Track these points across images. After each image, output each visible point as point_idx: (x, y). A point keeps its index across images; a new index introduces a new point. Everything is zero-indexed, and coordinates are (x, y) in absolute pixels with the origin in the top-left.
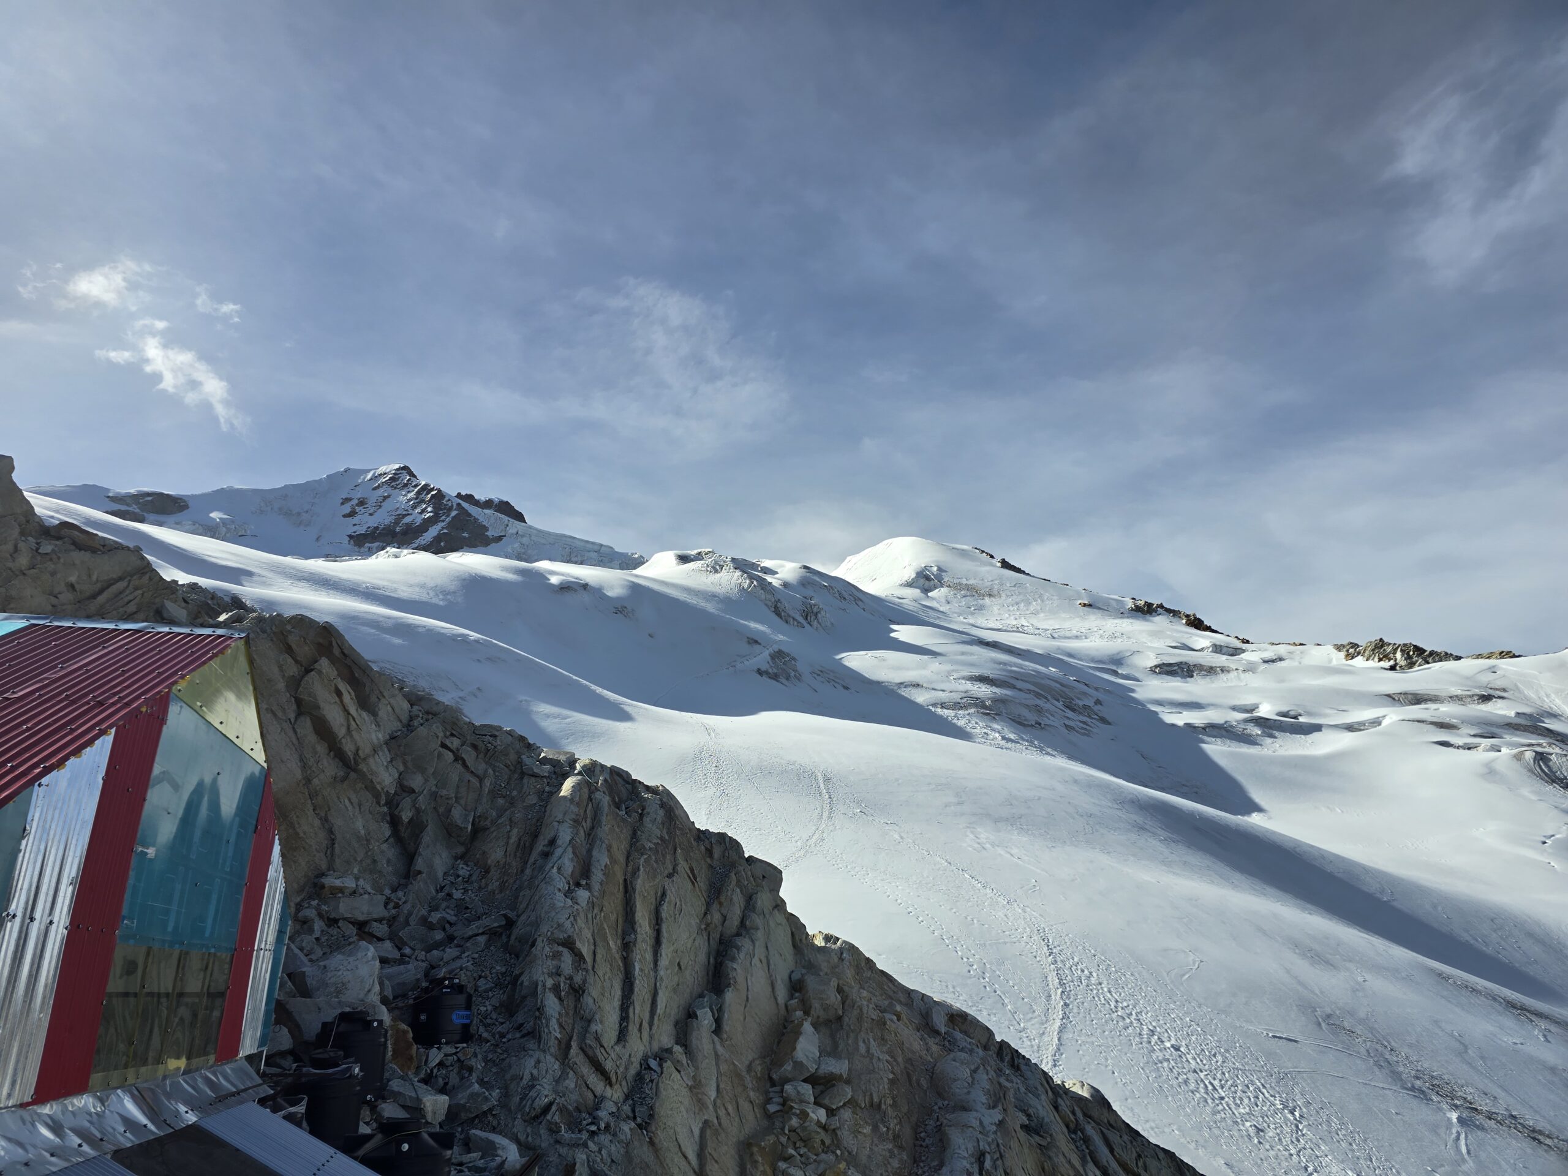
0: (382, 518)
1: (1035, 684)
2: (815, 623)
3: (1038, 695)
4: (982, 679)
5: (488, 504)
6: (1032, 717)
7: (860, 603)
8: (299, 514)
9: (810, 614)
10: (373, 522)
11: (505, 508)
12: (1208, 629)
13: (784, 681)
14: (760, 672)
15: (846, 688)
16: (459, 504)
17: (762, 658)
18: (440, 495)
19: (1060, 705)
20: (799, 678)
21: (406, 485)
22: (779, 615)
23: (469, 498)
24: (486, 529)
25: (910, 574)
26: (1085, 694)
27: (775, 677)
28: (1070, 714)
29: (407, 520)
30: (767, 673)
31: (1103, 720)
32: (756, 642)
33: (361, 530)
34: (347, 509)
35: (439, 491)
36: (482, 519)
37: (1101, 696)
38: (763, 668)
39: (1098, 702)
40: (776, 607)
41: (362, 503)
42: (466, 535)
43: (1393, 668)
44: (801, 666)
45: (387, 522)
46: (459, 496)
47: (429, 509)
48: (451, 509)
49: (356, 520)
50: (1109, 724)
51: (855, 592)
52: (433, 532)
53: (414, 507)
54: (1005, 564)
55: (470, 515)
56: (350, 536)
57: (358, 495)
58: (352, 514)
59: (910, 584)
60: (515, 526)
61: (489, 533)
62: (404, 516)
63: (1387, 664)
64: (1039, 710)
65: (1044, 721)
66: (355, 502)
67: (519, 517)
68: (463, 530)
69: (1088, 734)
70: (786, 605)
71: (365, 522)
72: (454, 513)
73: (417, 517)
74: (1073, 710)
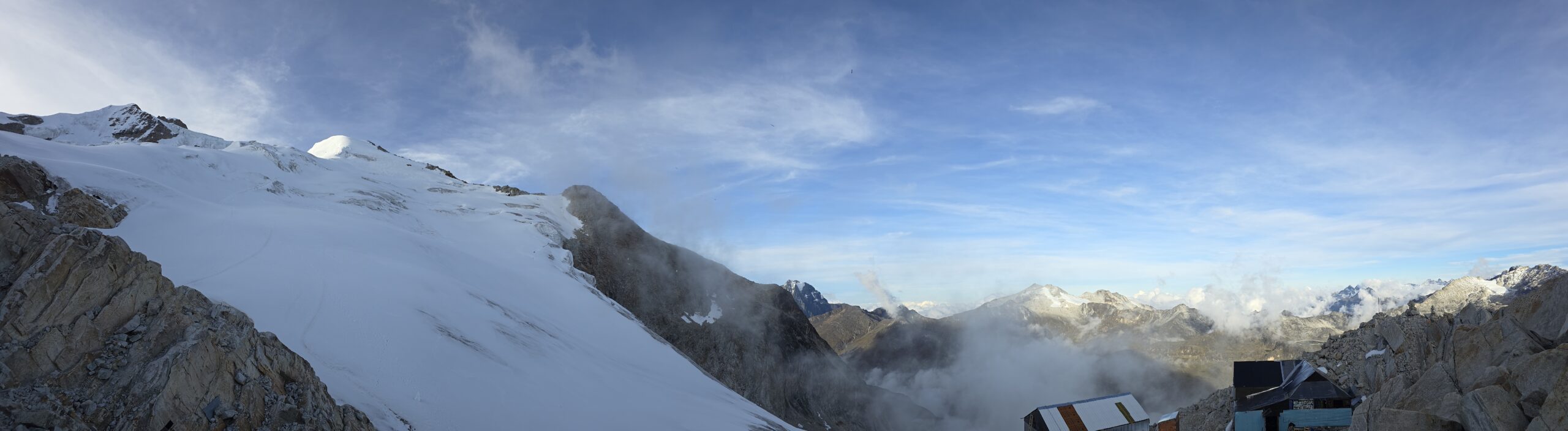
0: (127, 126)
1: (380, 194)
2: (294, 170)
3: (381, 198)
4: (361, 192)
5: (171, 121)
6: (376, 206)
7: (314, 162)
8: (91, 125)
9: (292, 167)
10: (122, 128)
11: (179, 123)
12: (453, 177)
13: (277, 193)
14: (268, 190)
15: (303, 196)
16: (159, 121)
17: (269, 184)
18: (150, 117)
19: (389, 202)
20: (284, 192)
21: (136, 113)
22: (280, 167)
23: (163, 118)
24: (170, 131)
25: (339, 151)
26: (400, 198)
27: (274, 192)
28: (392, 205)
29: (137, 127)
30: (271, 190)
31: (405, 207)
32: (268, 178)
33: (118, 131)
34: (111, 122)
35: (150, 115)
36: (169, 127)
37: (406, 199)
38: (270, 188)
39: (404, 201)
40: (279, 164)
41: (118, 120)
42: (162, 134)
43: (509, 195)
44: (285, 187)
45: (129, 128)
46: (159, 117)
47: (146, 123)
48: (155, 123)
49: (116, 127)
50: (407, 209)
51: (313, 158)
52: (148, 132)
53: (140, 122)
54: (379, 148)
55: (163, 125)
56: (113, 134)
57: (116, 117)
58: (114, 125)
59: (340, 155)
60: (182, 129)
61: (172, 133)
62: (136, 125)
63: (508, 194)
64: (380, 204)
65: (381, 208)
66: (115, 120)
67: (184, 126)
68: (161, 131)
69: (398, 212)
70: (282, 163)
71: (119, 128)
72: (157, 124)
73: (141, 126)
74: (394, 204)
